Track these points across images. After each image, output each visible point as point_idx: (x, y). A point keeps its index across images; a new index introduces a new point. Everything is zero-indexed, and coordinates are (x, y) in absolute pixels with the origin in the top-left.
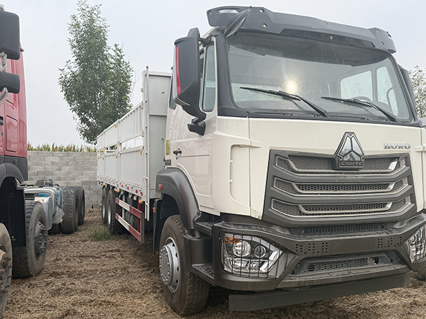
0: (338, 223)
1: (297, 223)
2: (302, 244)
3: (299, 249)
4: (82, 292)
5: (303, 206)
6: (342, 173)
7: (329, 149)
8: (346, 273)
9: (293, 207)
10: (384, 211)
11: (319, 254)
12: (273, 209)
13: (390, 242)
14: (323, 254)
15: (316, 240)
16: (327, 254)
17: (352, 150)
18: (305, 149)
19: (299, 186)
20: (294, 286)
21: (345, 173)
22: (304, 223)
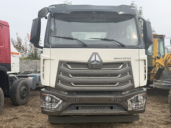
0: (88, 90)
1: (69, 90)
2: (70, 98)
3: (69, 100)
4: (28, 112)
5: (74, 83)
6: (93, 70)
7: (85, 60)
8: (92, 111)
9: (68, 83)
10: (115, 86)
11: (78, 103)
12: (60, 84)
13: (116, 100)
14: (80, 103)
15: (77, 97)
16: (82, 103)
17: (95, 60)
18: (74, 60)
19: (72, 75)
20: (66, 115)
21: (94, 70)
22: (72, 90)
